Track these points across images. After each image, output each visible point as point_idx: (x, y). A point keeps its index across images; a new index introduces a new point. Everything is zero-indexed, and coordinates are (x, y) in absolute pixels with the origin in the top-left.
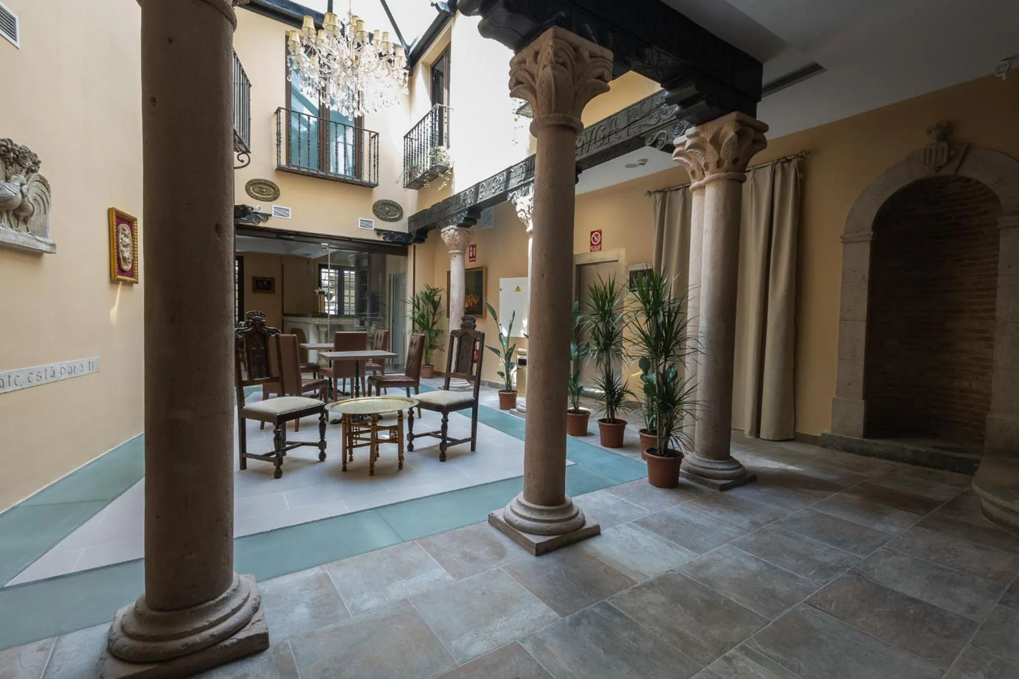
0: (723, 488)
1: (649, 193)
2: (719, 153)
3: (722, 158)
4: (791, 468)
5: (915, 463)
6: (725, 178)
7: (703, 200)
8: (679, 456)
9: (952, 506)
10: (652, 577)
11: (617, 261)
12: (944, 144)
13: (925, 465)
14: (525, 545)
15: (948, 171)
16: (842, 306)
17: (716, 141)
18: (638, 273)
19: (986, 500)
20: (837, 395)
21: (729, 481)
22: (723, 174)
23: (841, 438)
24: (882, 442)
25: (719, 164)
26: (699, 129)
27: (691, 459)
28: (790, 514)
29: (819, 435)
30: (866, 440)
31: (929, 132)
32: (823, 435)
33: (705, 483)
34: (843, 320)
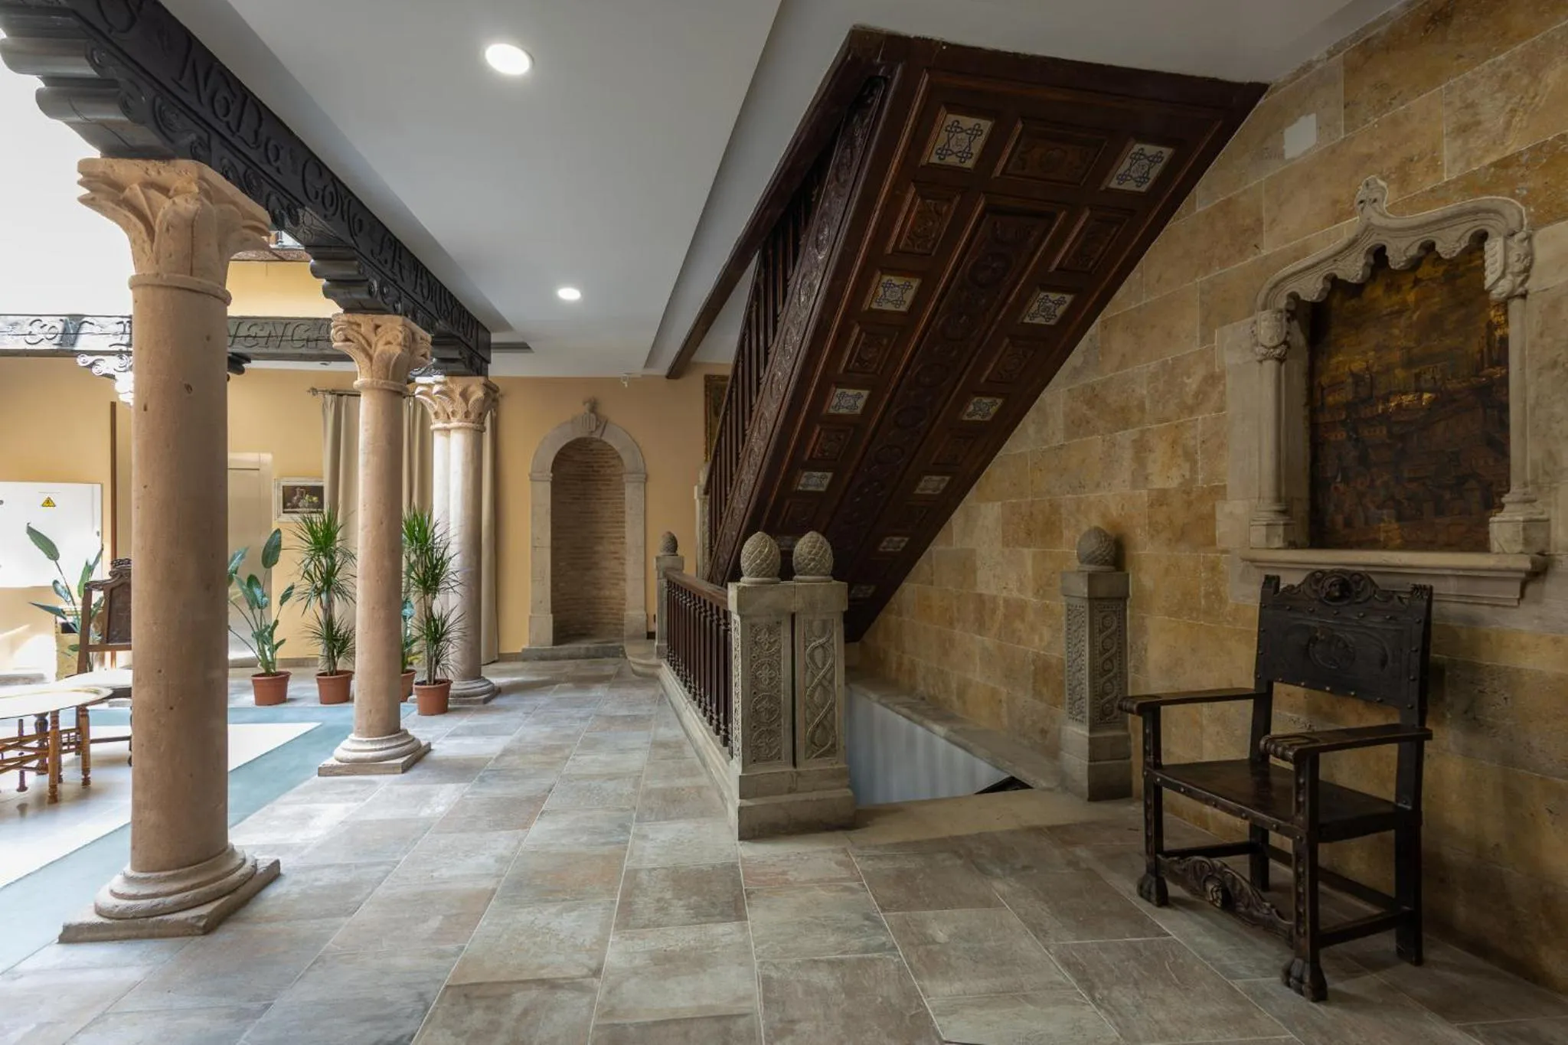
0: (486, 701)
1: (314, 391)
2: (467, 404)
3: (470, 410)
4: (515, 679)
5: (587, 657)
6: (473, 428)
7: (449, 443)
8: (448, 683)
9: (619, 675)
10: (498, 753)
11: (258, 469)
12: (593, 415)
13: (594, 657)
14: (392, 770)
15: (596, 436)
16: (532, 534)
17: (465, 395)
18: (298, 489)
19: (634, 663)
20: (532, 612)
21: (486, 696)
22: (471, 425)
23: (537, 650)
24: (566, 646)
25: (467, 415)
26: (447, 379)
27: (457, 686)
28: (542, 703)
29: (520, 651)
30: (555, 647)
31: (584, 403)
32: (523, 650)
33: (469, 702)
34: (534, 547)
